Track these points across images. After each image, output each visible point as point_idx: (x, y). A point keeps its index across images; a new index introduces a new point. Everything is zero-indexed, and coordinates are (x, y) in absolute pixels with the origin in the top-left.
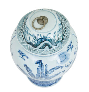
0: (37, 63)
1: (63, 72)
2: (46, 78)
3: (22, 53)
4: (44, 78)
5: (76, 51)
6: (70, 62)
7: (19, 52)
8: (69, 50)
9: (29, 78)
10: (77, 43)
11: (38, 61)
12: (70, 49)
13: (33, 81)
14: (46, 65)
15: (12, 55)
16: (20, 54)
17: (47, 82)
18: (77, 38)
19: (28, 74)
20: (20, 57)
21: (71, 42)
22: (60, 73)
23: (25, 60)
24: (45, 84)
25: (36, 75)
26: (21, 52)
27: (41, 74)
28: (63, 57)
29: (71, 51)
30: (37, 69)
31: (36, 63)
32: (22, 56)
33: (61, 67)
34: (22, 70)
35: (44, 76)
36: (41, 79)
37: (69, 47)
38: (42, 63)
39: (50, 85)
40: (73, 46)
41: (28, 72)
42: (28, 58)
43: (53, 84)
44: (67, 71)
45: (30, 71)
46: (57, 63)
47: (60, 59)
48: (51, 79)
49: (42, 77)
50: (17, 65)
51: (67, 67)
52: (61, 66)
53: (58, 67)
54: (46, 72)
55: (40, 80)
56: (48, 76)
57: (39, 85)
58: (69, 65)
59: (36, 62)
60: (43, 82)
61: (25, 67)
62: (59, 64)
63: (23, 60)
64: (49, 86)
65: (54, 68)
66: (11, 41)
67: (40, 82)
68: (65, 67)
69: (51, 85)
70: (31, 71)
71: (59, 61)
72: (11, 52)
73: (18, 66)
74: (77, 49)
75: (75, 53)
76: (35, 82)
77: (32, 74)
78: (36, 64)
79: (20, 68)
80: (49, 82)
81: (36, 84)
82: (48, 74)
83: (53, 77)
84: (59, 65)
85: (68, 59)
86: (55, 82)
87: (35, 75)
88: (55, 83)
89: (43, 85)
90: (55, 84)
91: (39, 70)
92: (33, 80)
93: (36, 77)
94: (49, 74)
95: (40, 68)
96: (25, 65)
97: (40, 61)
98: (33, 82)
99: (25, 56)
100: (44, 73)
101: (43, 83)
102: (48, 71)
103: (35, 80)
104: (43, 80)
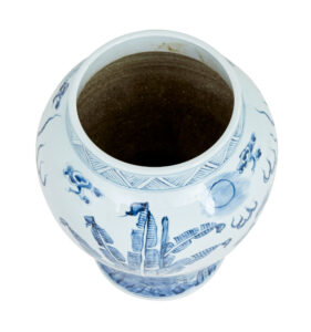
0: (132, 213)
1: (225, 244)
2: (164, 265)
3: (79, 179)
4: (158, 268)
5: (271, 171)
6: (248, 210)
7: (66, 173)
8: (245, 165)
9: (103, 267)
10: (276, 140)
11: (136, 207)
12: (250, 164)
13: (117, 276)
14: (163, 220)
15: (44, 184)
16: (73, 181)
17: (165, 281)
18: (272, 123)
19: (100, 253)
20: (71, 190)
21: (254, 139)
22: (214, 248)
23: (87, 202)
24: (162, 287)
25: (130, 255)
26: (74, 174)
27: (146, 251)
28: (224, 191)
29: (253, 169)
30: (133, 233)
31: (128, 213)
32: (79, 188)
33: (219, 228)
34: (77, 236)
35: (157, 257)
36: (145, 271)
37: (245, 158)
38: (149, 214)
39: (180, 291)
40: (259, 154)
41: (101, 244)
42: (98, 194)
43: (190, 286)
44: (239, 242)
45: (107, 241)
46: (204, 212)
47: (214, 199)
48: (180, 268)
49: (148, 264)
50: (61, 219)
51: (239, 226)
52: (218, 222)
53: (207, 228)
54: (165, 246)
55: (141, 272)
56: (172, 259)
57: (139, 292)
58: (246, 220)
59: (129, 210)
60: (152, 281)
61: (90, 227)
62: (209, 216)
63: (83, 202)
64: (174, 296)
65: (191, 231)
66: (39, 133)
67: (143, 280)
68: (232, 226)
69: (182, 290)
70: (112, 242)
71: (210, 206)
72: (39, 173)
73: (64, 223)
74: (275, 163)
75: (266, 179)
76: (126, 280)
77: (115, 253)
78: (129, 216)
79: (73, 232)
80: (175, 280)
81: (130, 288)
82: (169, 253)
83: (188, 262)
84: (210, 221)
85: (243, 197)
86: (195, 279)
87: (125, 256)
88: (197, 284)
89: (152, 293)
90: (194, 288)
91: (138, 238)
92: (119, 272)
93: (126, 263)
94: (174, 251)
95: (142, 230)
96: (91, 222)
97: (144, 206)
98: (118, 282)
99: (88, 187)
100: (158, 247)
101: (152, 284)
102: (171, 240)
103: (125, 275)
104: (154, 272)
